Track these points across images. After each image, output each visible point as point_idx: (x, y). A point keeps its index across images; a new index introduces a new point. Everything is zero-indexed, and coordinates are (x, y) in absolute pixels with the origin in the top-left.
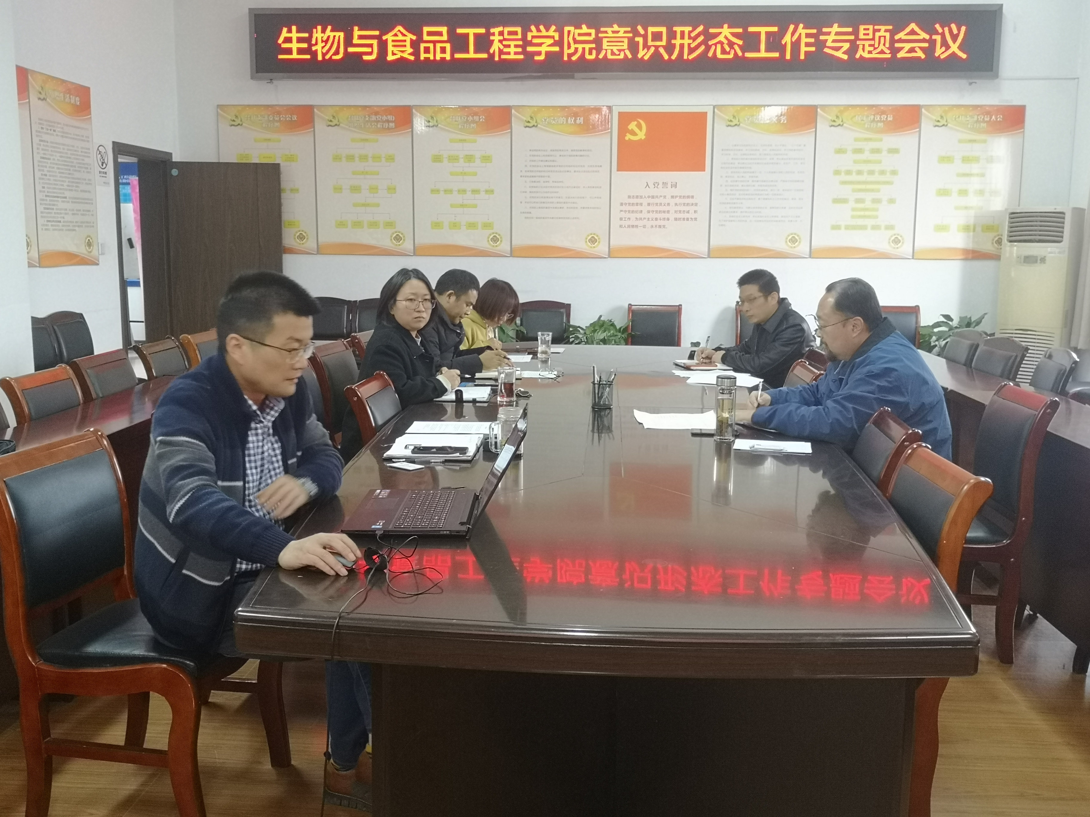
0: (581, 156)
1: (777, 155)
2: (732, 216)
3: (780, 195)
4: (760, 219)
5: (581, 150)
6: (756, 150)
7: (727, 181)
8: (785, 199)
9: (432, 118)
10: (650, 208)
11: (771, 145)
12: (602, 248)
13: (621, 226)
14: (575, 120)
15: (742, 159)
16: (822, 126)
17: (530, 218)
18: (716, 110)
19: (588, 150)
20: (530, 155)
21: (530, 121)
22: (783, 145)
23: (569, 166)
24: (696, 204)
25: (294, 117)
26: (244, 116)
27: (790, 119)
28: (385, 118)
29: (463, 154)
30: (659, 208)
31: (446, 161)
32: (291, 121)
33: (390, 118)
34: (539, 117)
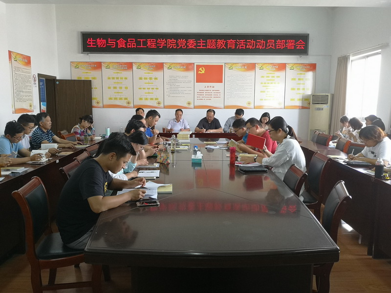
0: (185, 78)
1: (244, 78)
2: (231, 96)
3: (245, 90)
4: (239, 97)
5: (185, 76)
6: (238, 76)
7: (229, 86)
8: (247, 91)
9: (139, 66)
10: (206, 94)
11: (242, 75)
12: (192, 106)
13: (197, 99)
14: (183, 67)
15: (234, 79)
16: (257, 69)
17: (170, 97)
18: (225, 64)
19: (187, 76)
20: (169, 78)
21: (169, 67)
22: (246, 75)
23: (181, 81)
25: (96, 66)
26: (79, 65)
27: (248, 67)
28: (124, 66)
29: (149, 77)
30: (209, 94)
31: (143, 79)
32: (94, 67)
33: (126, 66)
34: (172, 66)
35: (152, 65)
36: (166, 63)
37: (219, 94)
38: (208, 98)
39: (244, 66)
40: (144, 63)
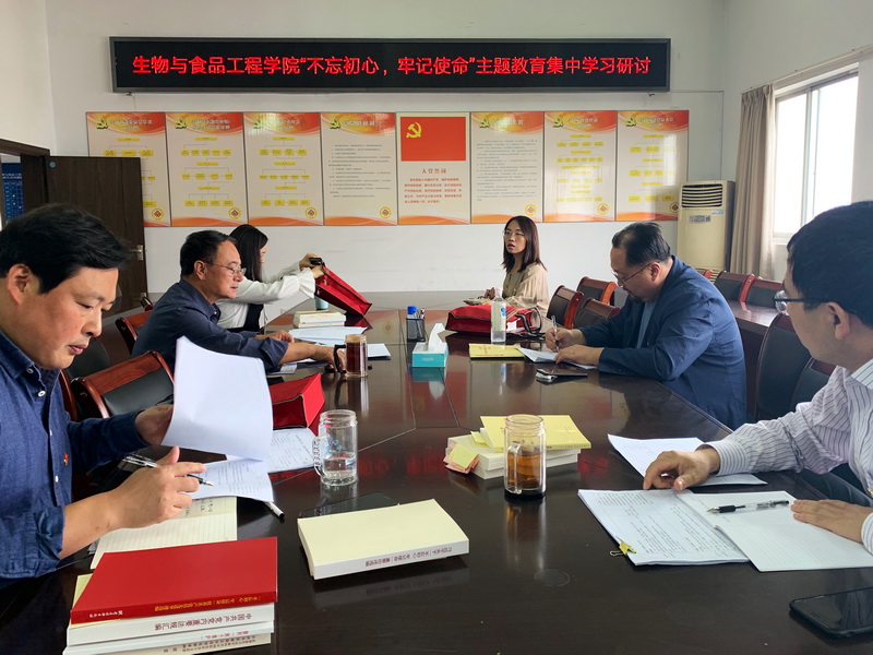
0: (374, 150)
1: (517, 148)
2: (487, 193)
3: (520, 177)
4: (506, 195)
5: (374, 146)
6: (502, 144)
7: (482, 167)
8: (524, 180)
9: (259, 121)
10: (427, 188)
11: (513, 141)
12: (392, 217)
13: (406, 202)
14: (369, 123)
15: (492, 151)
16: (548, 126)
17: (337, 196)
18: (472, 115)
19: (379, 145)
20: (336, 150)
21: (334, 123)
22: (521, 141)
23: (365, 157)
24: (460, 185)
25: (150, 122)
26: (108, 120)
27: (526, 122)
28: (222, 122)
29: (284, 149)
30: (433, 188)
31: (271, 154)
32: (147, 125)
33: (226, 121)
34: (341, 120)
35: (292, 118)
36: (326, 114)
37: (457, 188)
38: (430, 199)
39: (517, 118)
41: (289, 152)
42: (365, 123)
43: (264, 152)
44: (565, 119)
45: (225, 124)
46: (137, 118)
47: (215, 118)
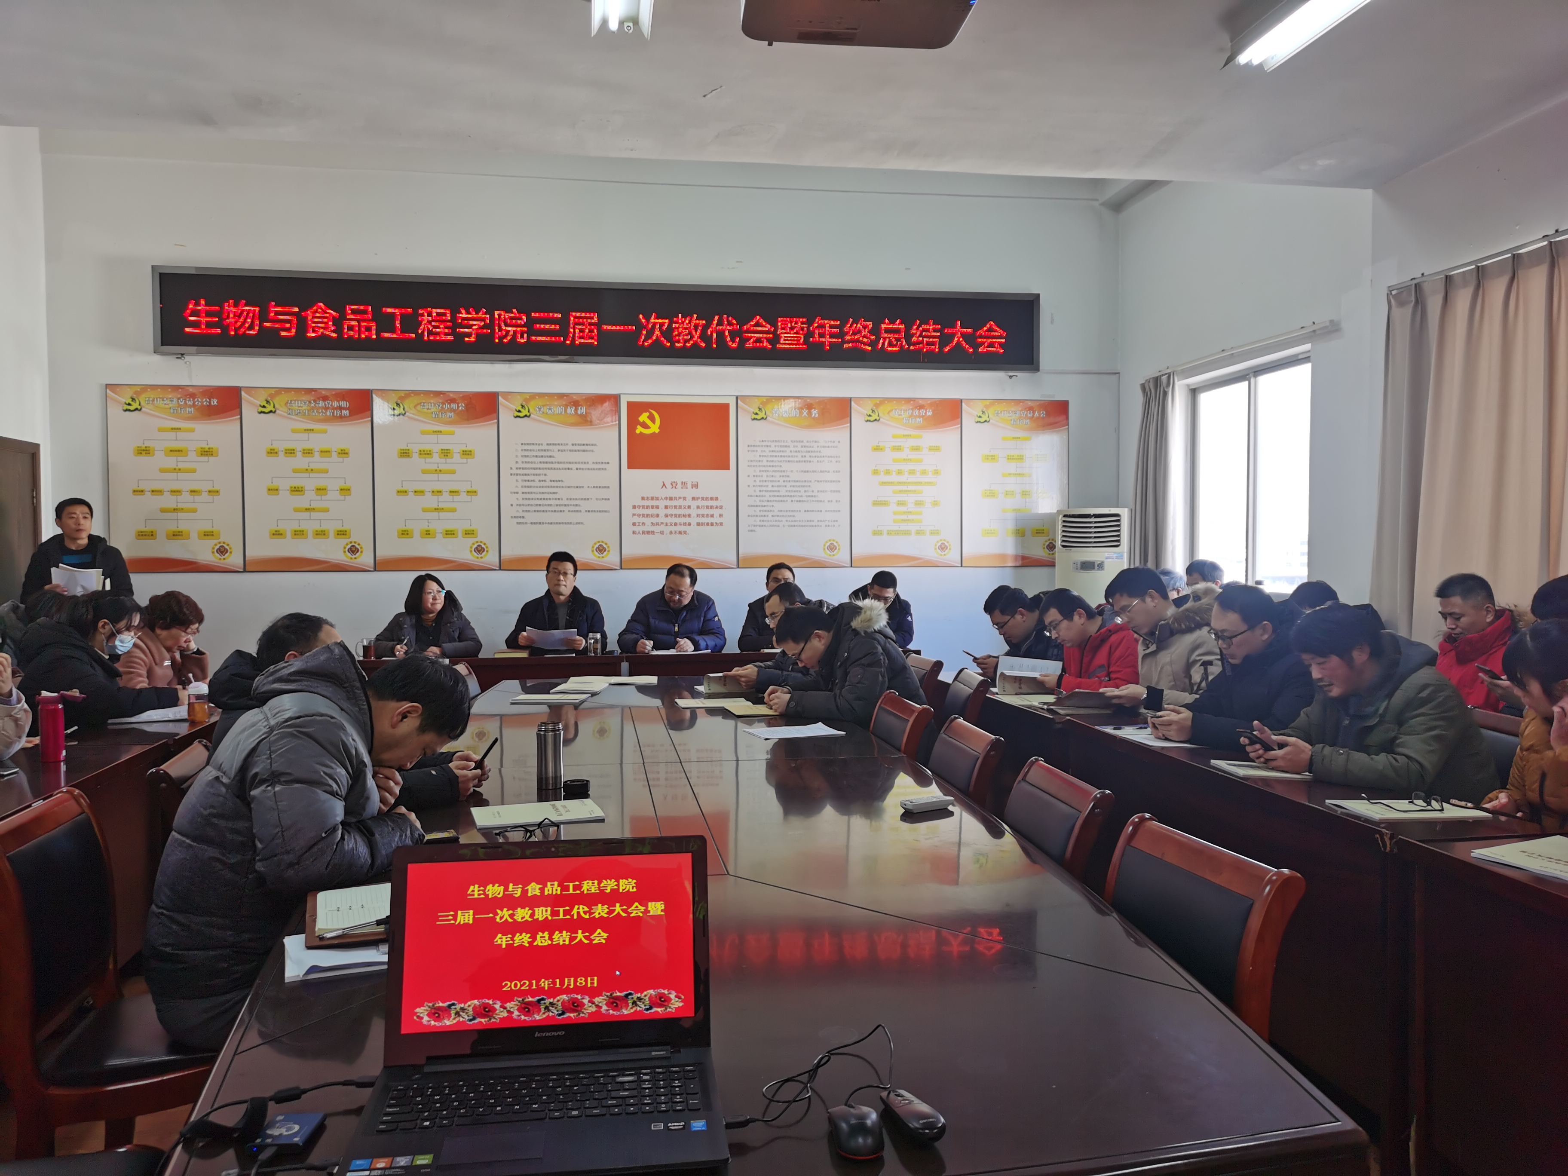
0: (584, 451)
1: (809, 452)
2: (763, 521)
3: (815, 496)
4: (793, 523)
5: (584, 445)
6: (786, 446)
7: (755, 481)
8: (821, 501)
9: (398, 404)
10: (669, 511)
11: (802, 441)
12: (612, 558)
13: (634, 533)
14: (576, 410)
15: (771, 456)
16: (857, 419)
17: (523, 523)
18: (739, 401)
19: (592, 445)
20: (522, 450)
21: (521, 409)
22: (816, 442)
23: (570, 463)
24: (721, 507)
25: (215, 402)
26: (142, 399)
27: (822, 413)
28: (336, 404)
29: (437, 448)
30: (678, 512)
31: (415, 456)
32: (210, 406)
33: (343, 404)
34: (532, 406)
35: (453, 401)
36: (507, 395)
37: (716, 512)
38: (673, 528)
39: (810, 407)
40: (417, 393)
41: (446, 453)
42: (571, 410)
43: (405, 454)
44: (882, 410)
45: (341, 408)
46: (193, 396)
47: (325, 398)
